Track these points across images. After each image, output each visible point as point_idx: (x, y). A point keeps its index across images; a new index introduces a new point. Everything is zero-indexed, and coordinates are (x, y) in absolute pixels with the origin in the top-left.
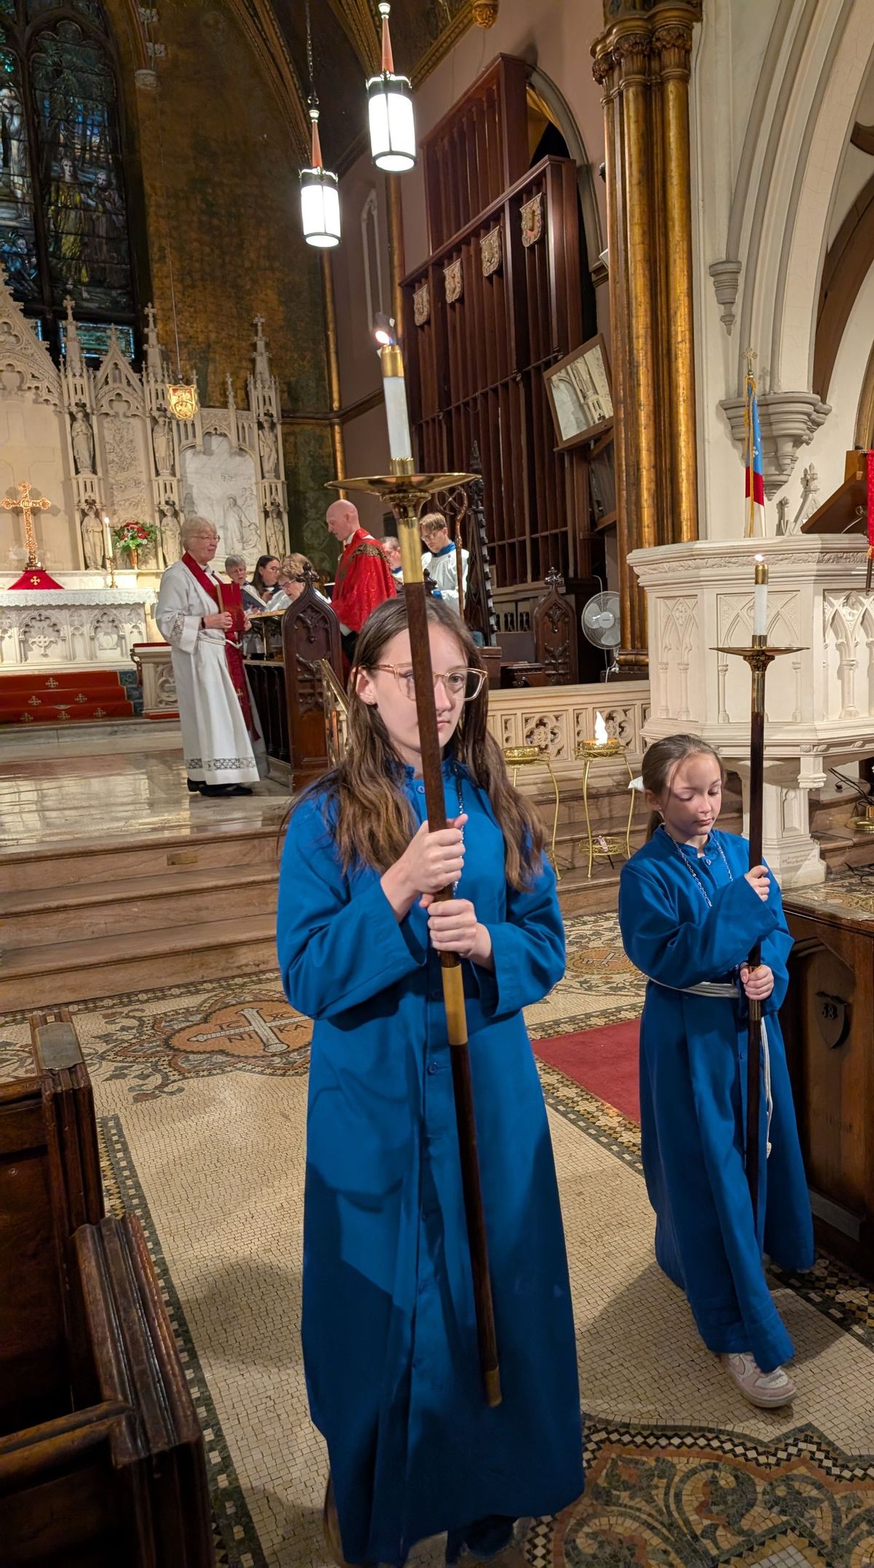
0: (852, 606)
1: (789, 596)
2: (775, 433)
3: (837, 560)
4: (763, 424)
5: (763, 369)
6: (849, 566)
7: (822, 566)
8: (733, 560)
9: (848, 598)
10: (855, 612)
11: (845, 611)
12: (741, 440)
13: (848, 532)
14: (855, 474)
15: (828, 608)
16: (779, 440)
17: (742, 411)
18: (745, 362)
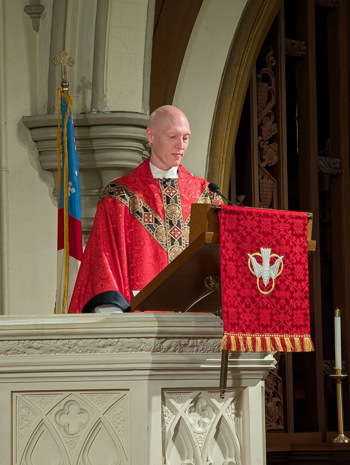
0: (203, 412)
1: (116, 396)
2: (99, 164)
3: (180, 349)
4: (82, 151)
5: (83, 79)
6: (199, 356)
7: (160, 357)
8: (35, 344)
9: (195, 401)
10: (206, 420)
11: (191, 419)
12: (52, 170)
13: (193, 310)
14: (203, 235)
15: (169, 415)
16: (103, 173)
17: (54, 133)
18: (58, 70)
